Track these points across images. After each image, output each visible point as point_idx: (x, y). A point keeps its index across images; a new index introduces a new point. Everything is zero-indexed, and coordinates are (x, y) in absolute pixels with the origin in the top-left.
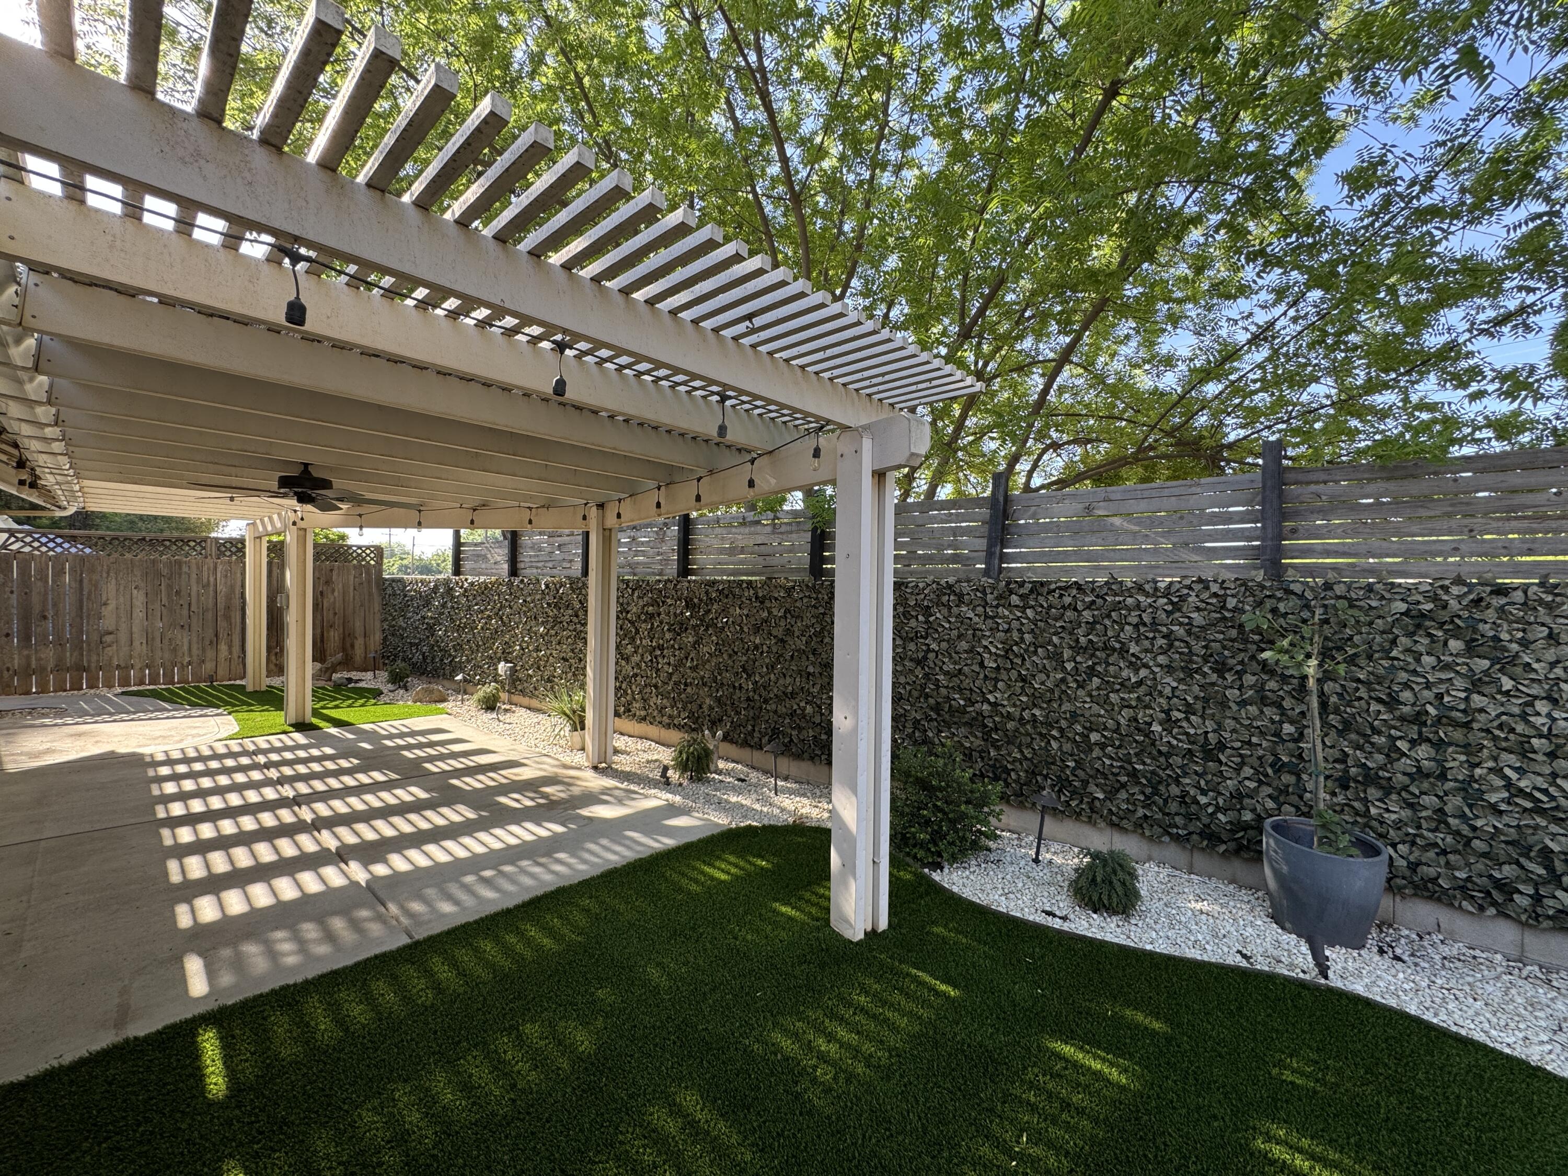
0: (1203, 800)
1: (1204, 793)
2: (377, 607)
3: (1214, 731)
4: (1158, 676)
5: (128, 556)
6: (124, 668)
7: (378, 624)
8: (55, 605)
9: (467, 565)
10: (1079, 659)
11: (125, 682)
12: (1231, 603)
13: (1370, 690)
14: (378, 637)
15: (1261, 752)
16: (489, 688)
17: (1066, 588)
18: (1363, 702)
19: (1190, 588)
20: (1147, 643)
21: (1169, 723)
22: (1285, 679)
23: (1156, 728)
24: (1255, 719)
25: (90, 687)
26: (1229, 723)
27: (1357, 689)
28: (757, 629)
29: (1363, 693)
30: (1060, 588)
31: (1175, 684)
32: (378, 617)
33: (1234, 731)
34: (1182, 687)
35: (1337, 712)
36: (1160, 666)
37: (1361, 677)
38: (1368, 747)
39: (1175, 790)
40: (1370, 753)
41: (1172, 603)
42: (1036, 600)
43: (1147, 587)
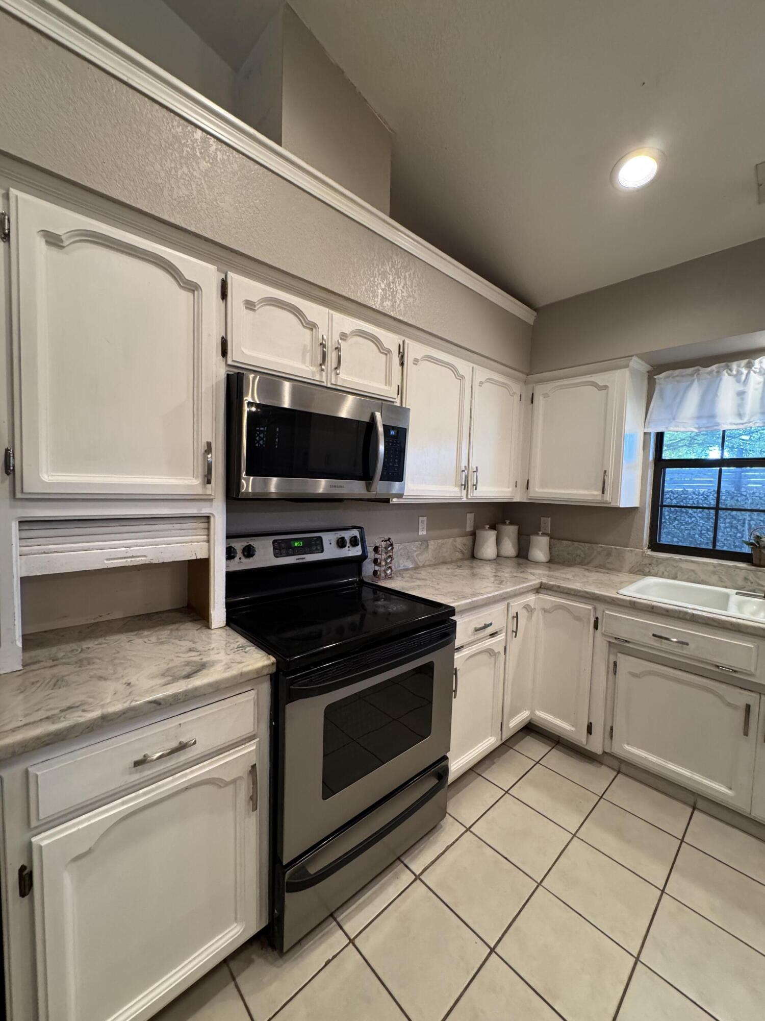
4: (698, 520)
10: (671, 515)
15: (730, 542)
19: (710, 493)
21: (701, 534)
22: (739, 520)
24: (729, 532)
27: (760, 523)
31: (704, 522)
34: (706, 523)
36: (699, 517)
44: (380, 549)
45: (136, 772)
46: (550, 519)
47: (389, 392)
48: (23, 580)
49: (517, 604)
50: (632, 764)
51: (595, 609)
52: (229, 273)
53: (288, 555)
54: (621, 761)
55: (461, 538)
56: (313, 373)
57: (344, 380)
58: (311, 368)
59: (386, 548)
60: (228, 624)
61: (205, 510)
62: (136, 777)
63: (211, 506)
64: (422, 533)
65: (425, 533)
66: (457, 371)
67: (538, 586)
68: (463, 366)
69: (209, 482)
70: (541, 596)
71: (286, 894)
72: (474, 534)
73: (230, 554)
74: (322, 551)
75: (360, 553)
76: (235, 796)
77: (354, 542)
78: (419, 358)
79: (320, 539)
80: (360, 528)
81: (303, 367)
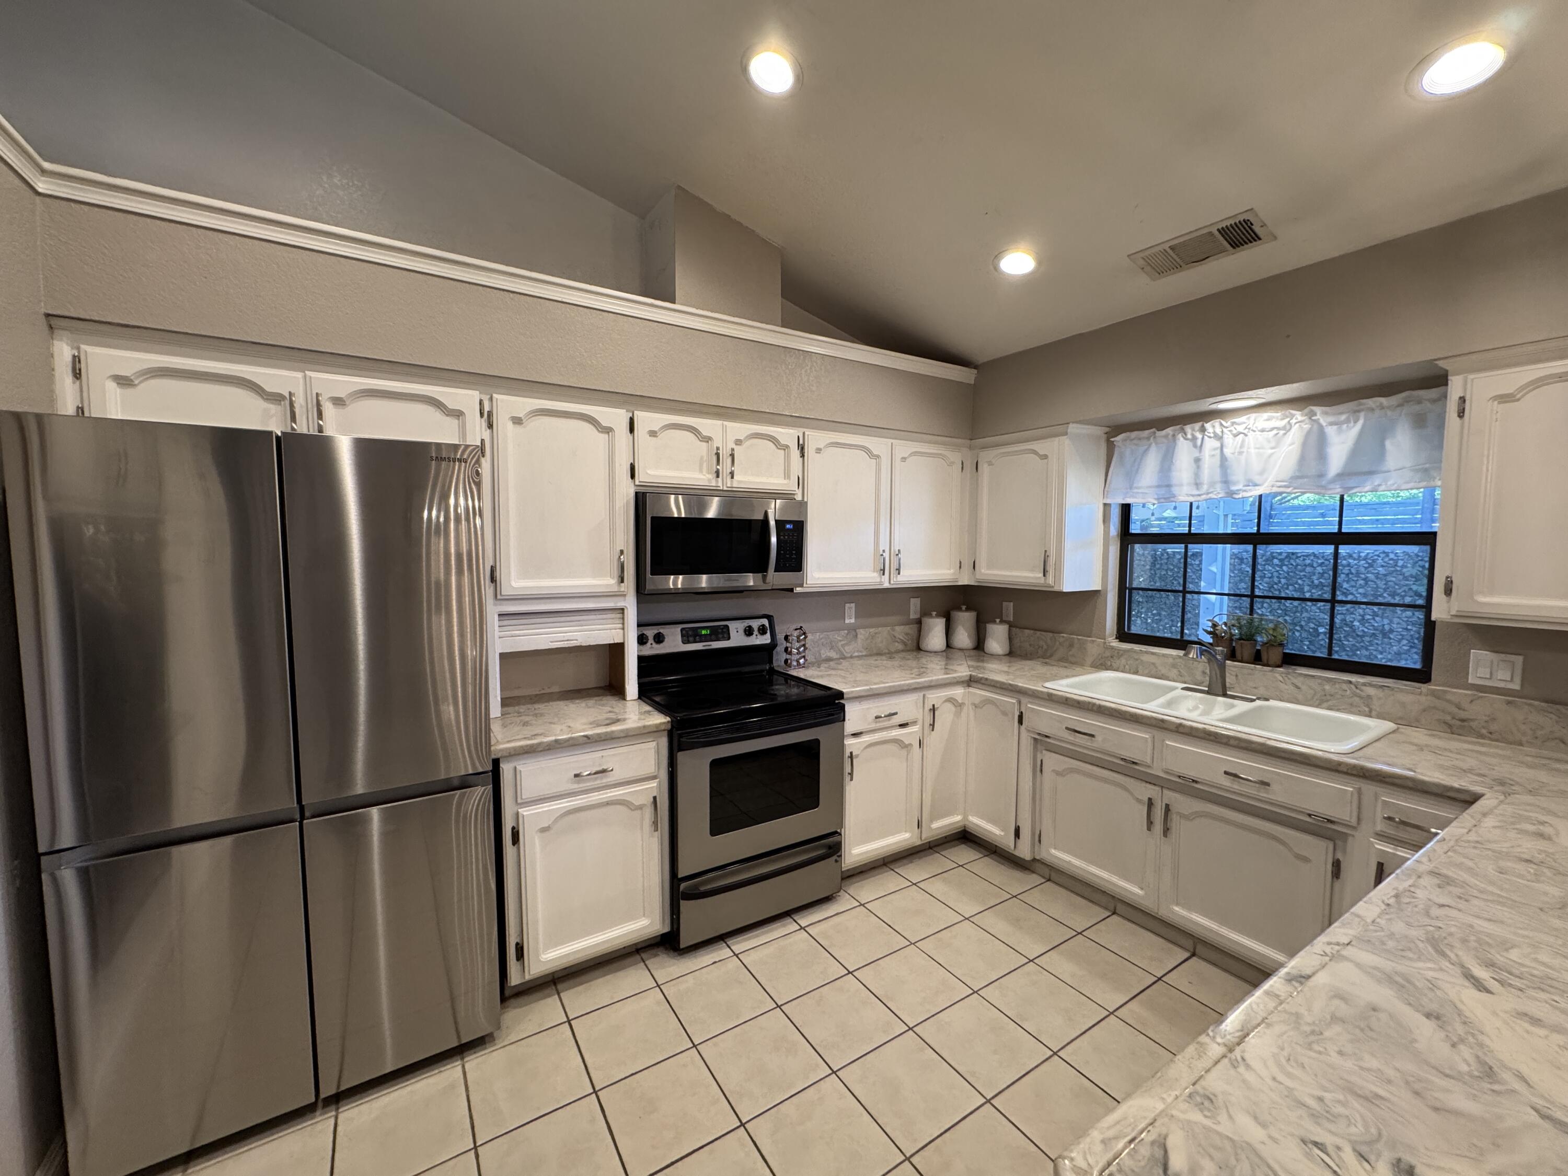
3: (1388, 624)
12: (1400, 563)
17: (1307, 556)
19: (1378, 556)
20: (1353, 583)
23: (1356, 623)
26: (1396, 620)
30: (1303, 556)
36: (1360, 593)
44: (790, 638)
45: (575, 783)
46: (1012, 604)
47: (790, 485)
48: (501, 655)
49: (935, 697)
50: (1059, 870)
51: (1020, 703)
52: (636, 412)
53: (695, 642)
54: (1051, 867)
55: (902, 627)
56: (709, 480)
57: (739, 482)
58: (707, 475)
59: (798, 637)
60: (640, 698)
61: (620, 604)
62: (575, 787)
63: (625, 600)
64: (850, 620)
65: (853, 621)
66: (870, 452)
67: (967, 678)
68: (878, 444)
69: (622, 581)
70: (971, 690)
71: (682, 902)
72: (919, 622)
73: (642, 640)
74: (729, 638)
75: (769, 641)
76: (642, 819)
77: (762, 630)
78: (821, 446)
79: (727, 627)
80: (769, 618)
81: (702, 477)
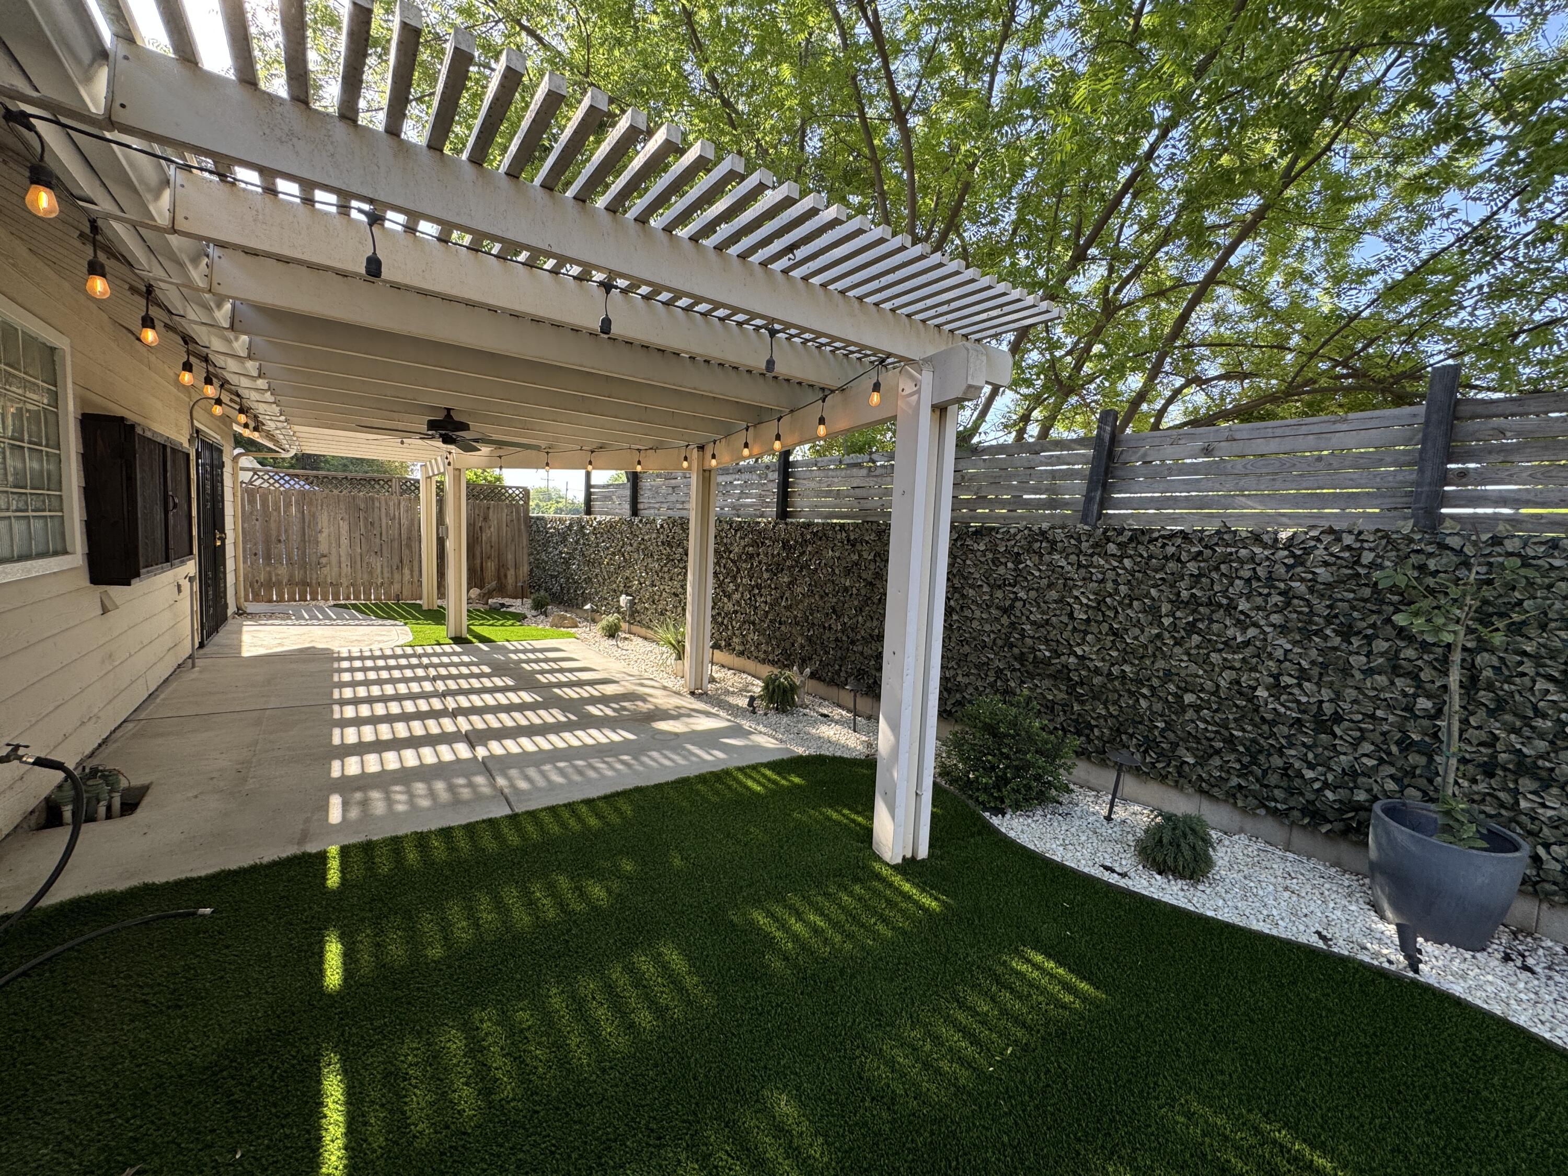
0: (1309, 774)
1: (1311, 767)
2: (525, 542)
3: (1331, 701)
4: (1270, 637)
5: (336, 492)
6: (336, 585)
7: (526, 558)
8: (286, 531)
9: (597, 505)
10: (1178, 614)
11: (336, 597)
12: (1367, 557)
13: (1538, 665)
14: (525, 569)
15: (1386, 728)
16: (612, 618)
17: (1173, 535)
18: (1526, 679)
19: (1318, 540)
20: (1259, 601)
21: (1277, 688)
22: (1425, 647)
23: (1261, 693)
24: (1383, 690)
25: (313, 599)
26: (1350, 693)
27: (1521, 663)
28: (848, 572)
29: (1528, 667)
30: (1163, 537)
31: (1289, 647)
32: (525, 551)
33: (1354, 702)
34: (1296, 650)
35: (1490, 687)
37: (1528, 649)
38: (1527, 732)
39: (1277, 761)
40: (1529, 738)
41: (1293, 555)
42: (1135, 549)
43: (1265, 538)
